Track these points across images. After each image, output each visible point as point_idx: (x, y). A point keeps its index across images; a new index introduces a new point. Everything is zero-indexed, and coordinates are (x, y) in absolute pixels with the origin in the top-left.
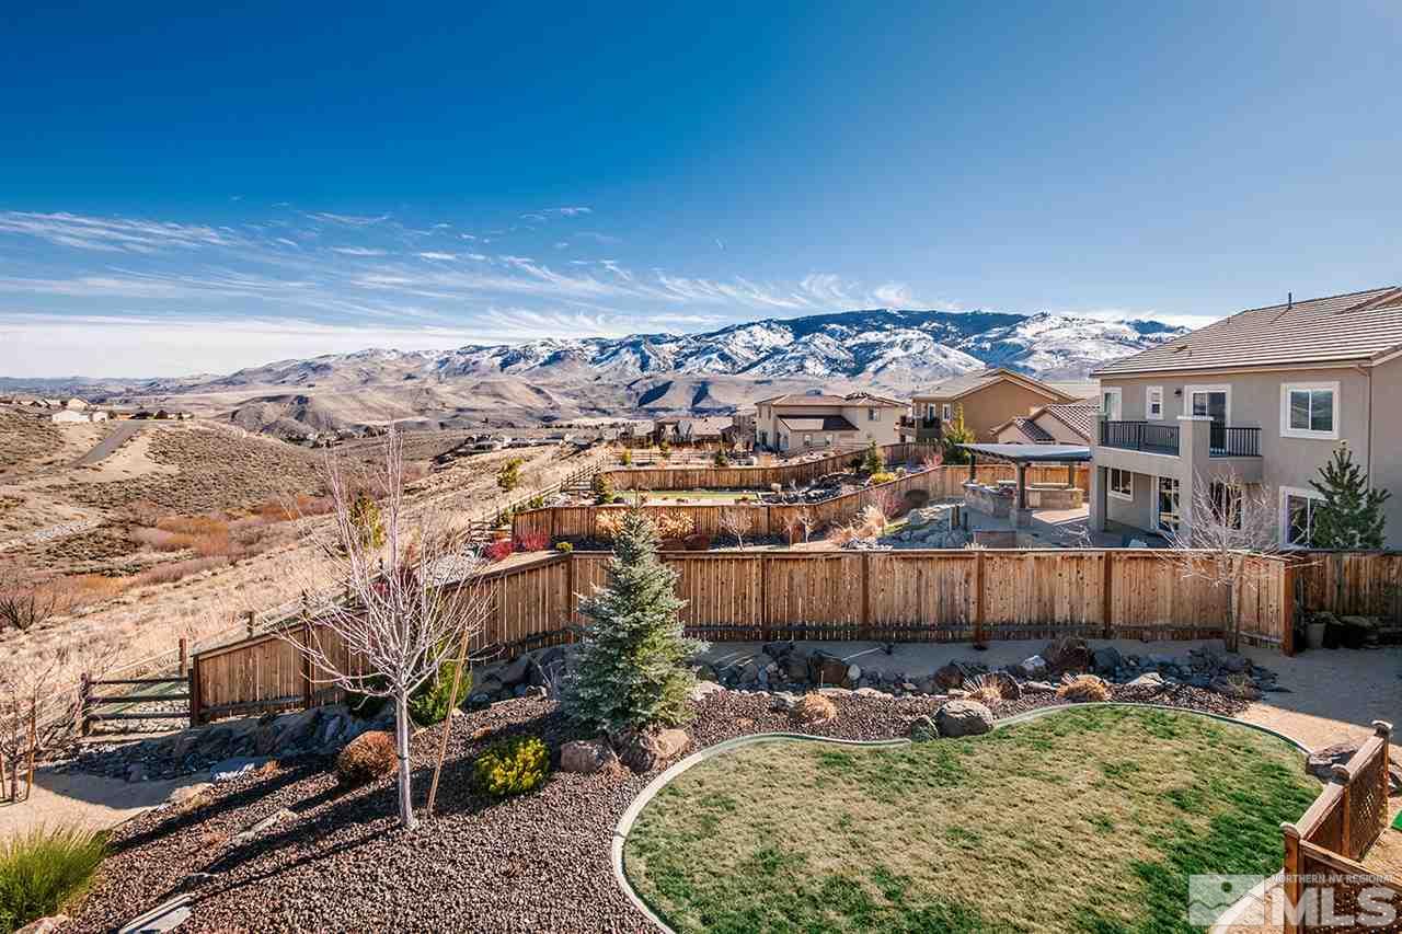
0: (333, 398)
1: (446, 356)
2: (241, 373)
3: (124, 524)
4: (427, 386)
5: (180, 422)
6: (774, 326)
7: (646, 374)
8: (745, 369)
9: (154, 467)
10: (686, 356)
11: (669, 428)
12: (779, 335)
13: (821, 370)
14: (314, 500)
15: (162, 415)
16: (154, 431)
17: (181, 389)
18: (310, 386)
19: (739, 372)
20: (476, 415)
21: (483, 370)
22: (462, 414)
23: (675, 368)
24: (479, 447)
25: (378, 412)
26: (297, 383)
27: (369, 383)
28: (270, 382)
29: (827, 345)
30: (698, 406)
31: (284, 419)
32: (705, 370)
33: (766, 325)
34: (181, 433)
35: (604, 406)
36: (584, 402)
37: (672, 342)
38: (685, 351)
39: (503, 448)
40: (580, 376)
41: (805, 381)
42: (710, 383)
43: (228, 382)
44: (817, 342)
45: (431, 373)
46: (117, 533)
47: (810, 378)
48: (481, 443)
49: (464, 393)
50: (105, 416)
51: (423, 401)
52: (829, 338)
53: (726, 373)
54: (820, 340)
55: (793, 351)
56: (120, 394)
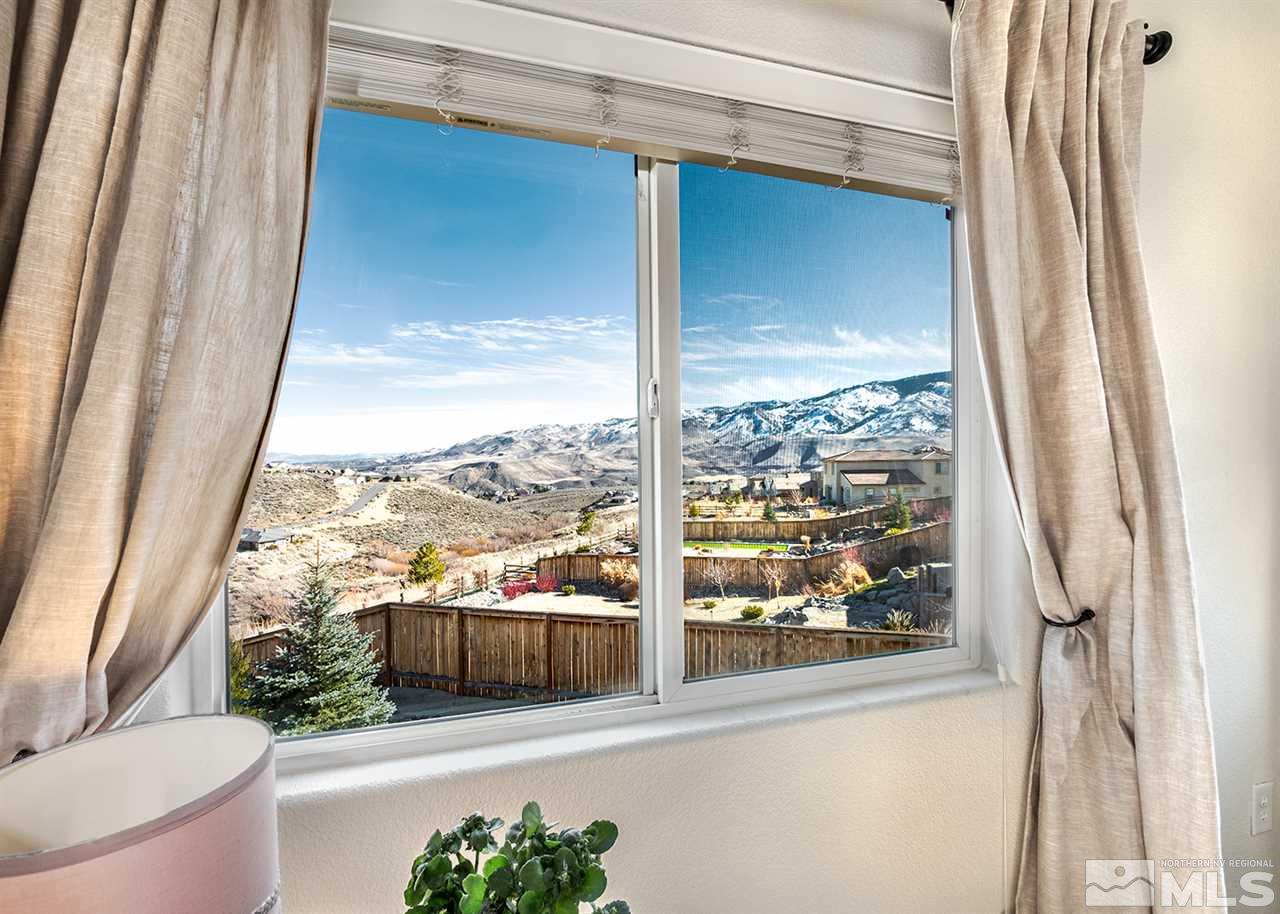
0: (515, 464)
1: (595, 428)
2: (455, 447)
3: (368, 556)
4: (581, 452)
5: (408, 484)
6: (878, 387)
7: (758, 436)
8: (851, 429)
9: (391, 516)
10: (795, 419)
11: (757, 483)
12: (885, 395)
13: (929, 427)
14: (490, 542)
15: (398, 479)
16: (392, 489)
17: (419, 460)
18: (500, 455)
19: (845, 432)
20: (618, 474)
21: (623, 438)
22: (608, 474)
23: (785, 431)
24: (613, 501)
25: (547, 474)
26: (491, 453)
27: (541, 452)
28: (473, 453)
29: (934, 402)
30: (805, 463)
31: (482, 480)
32: (812, 430)
33: (871, 387)
34: (408, 491)
35: (722, 465)
36: (705, 462)
37: (782, 407)
38: (794, 414)
39: (633, 502)
40: (702, 440)
41: (911, 438)
42: (817, 443)
43: (448, 454)
44: (923, 400)
45: (584, 442)
46: (363, 562)
47: (917, 435)
48: (615, 498)
49: (609, 458)
50: (363, 479)
51: (578, 462)
52: (936, 395)
53: (833, 433)
54: (927, 399)
55: (898, 410)
56: (383, 464)
